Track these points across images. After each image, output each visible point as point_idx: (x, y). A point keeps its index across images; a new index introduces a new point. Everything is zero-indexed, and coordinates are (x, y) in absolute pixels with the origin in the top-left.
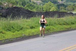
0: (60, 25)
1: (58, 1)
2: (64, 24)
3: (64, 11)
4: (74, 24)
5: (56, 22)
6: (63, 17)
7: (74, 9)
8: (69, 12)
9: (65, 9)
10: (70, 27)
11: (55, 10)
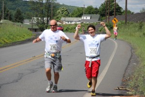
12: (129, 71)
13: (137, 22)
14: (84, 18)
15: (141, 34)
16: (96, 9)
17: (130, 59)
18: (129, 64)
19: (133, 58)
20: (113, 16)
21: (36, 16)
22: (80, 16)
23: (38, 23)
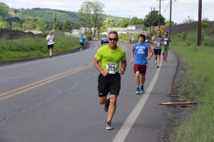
0: (12, 50)
1: (10, 13)
2: (19, 50)
3: (19, 29)
4: (34, 50)
5: (6, 46)
6: (17, 38)
7: (35, 27)
8: (27, 31)
9: (21, 27)
10: (29, 54)
11: (4, 27)
12: (177, 79)
13: (180, 32)
14: (129, 28)
15: (185, 43)
16: (141, 19)
17: (178, 67)
18: (177, 72)
19: (180, 66)
20: (158, 27)
21: (84, 26)
22: (126, 26)
23: (86, 33)
